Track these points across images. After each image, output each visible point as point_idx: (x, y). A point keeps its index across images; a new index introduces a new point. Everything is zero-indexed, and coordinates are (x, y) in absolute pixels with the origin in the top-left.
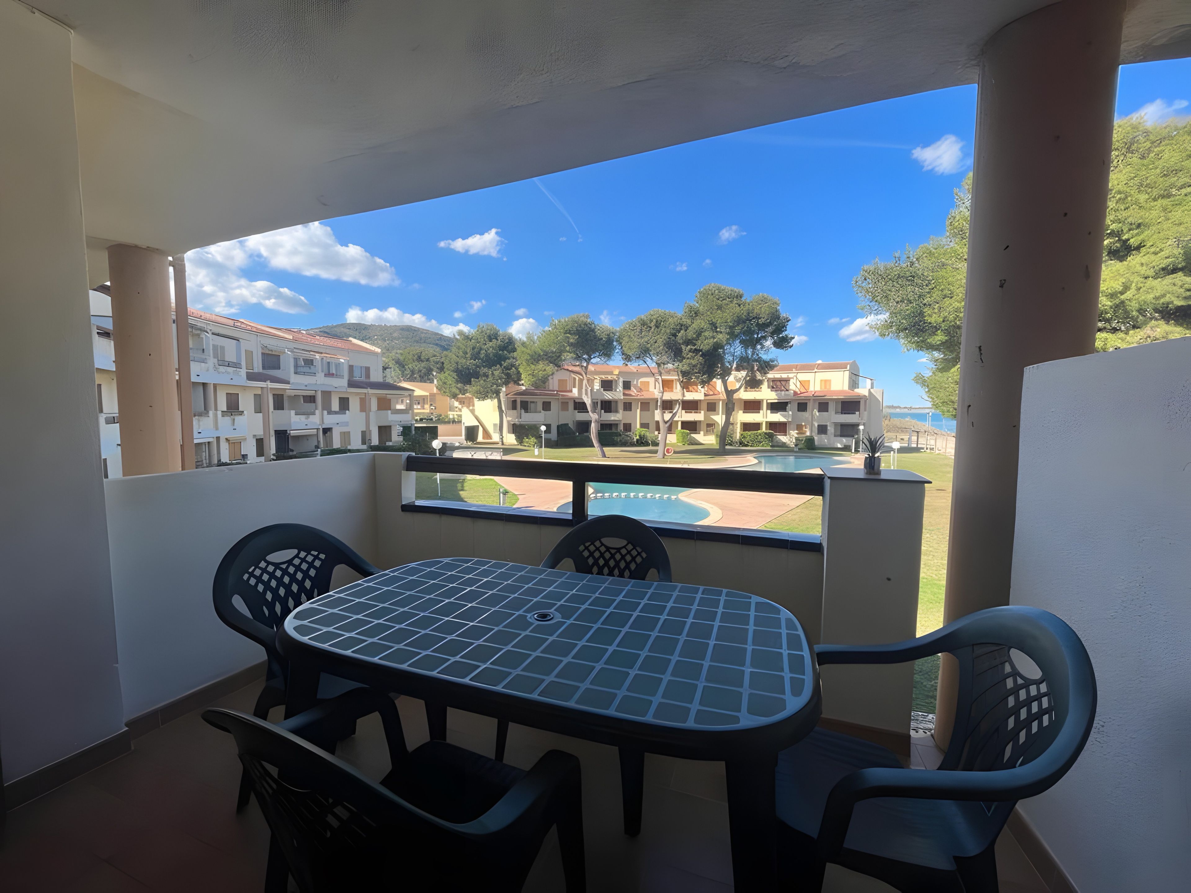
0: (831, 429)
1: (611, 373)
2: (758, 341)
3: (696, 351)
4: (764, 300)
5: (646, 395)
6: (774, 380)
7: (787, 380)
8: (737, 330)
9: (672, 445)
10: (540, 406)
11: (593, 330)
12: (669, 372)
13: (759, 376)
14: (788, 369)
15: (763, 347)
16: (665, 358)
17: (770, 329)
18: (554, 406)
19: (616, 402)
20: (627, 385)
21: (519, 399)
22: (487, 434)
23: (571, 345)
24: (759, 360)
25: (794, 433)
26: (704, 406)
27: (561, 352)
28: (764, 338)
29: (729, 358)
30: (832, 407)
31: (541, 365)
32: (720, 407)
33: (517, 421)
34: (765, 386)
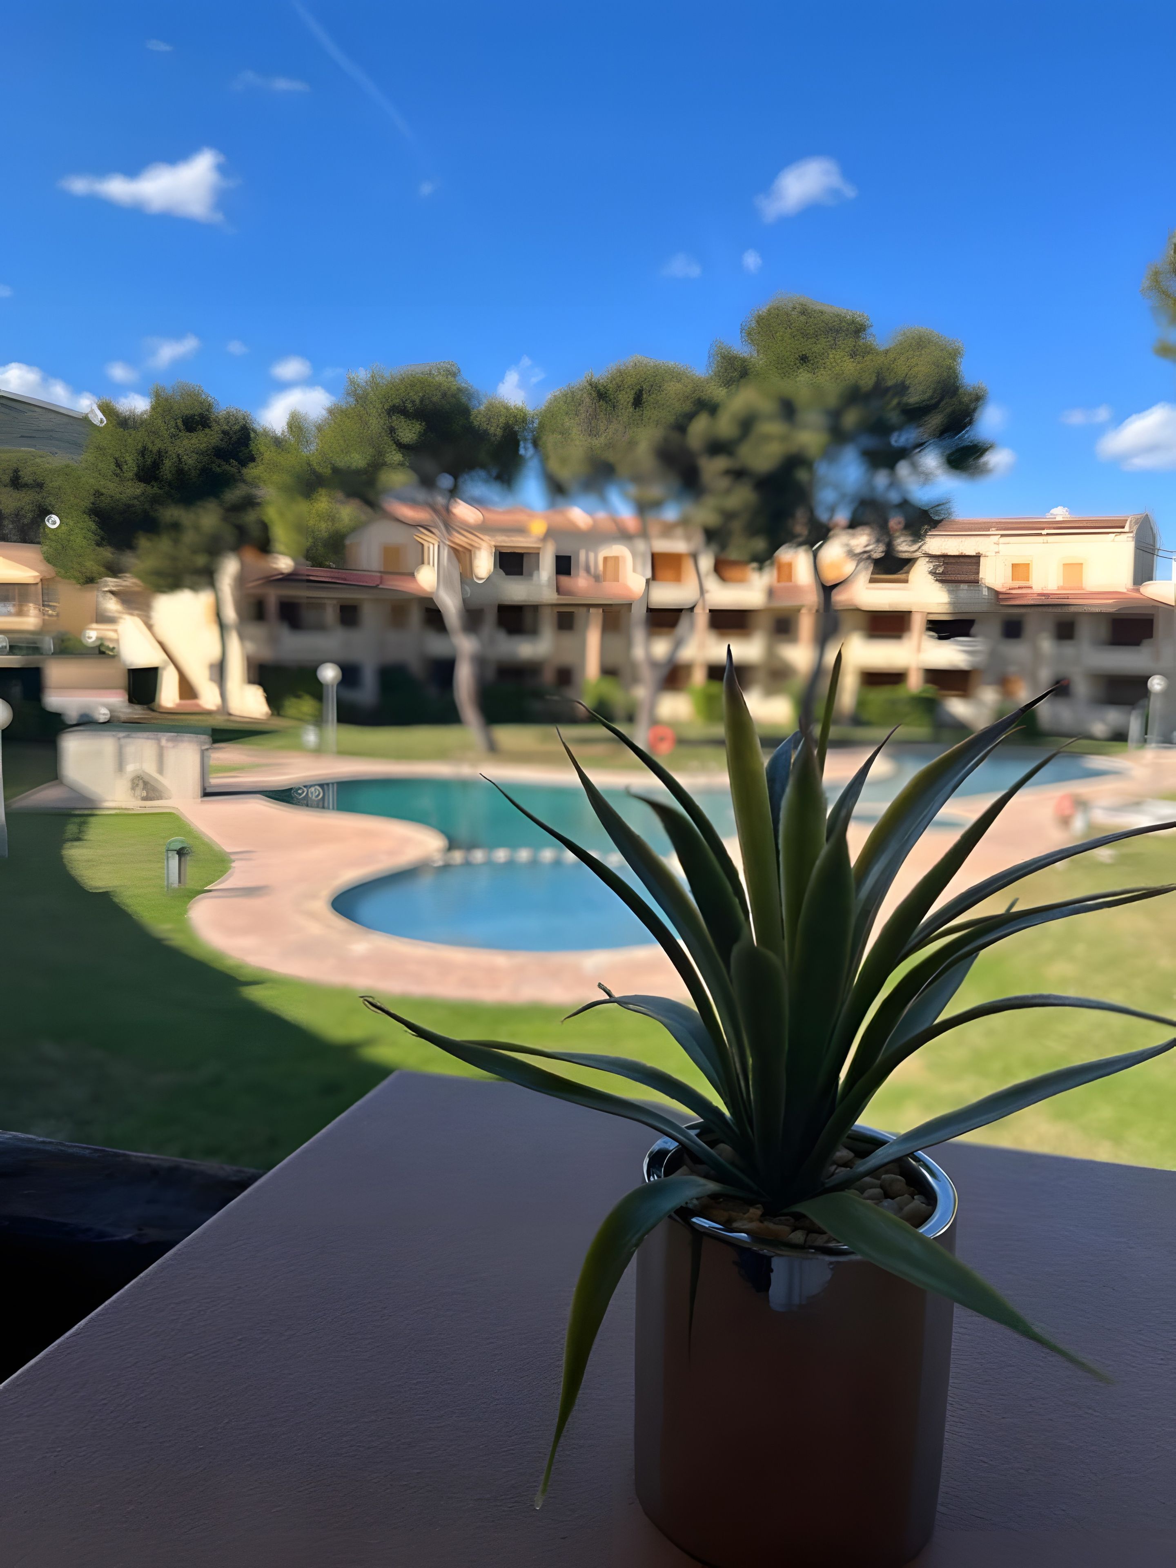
0: (1082, 688)
1: (521, 530)
2: (903, 453)
3: (738, 474)
4: (920, 343)
5: (611, 592)
6: (945, 559)
7: (976, 559)
8: (851, 419)
9: (673, 724)
10: (331, 615)
11: (464, 411)
12: (667, 531)
13: (904, 546)
14: (980, 529)
15: (914, 466)
16: (655, 491)
17: (936, 420)
18: (370, 615)
19: (535, 608)
20: (564, 565)
21: (273, 596)
22: (187, 689)
23: (402, 447)
24: (905, 505)
25: (989, 696)
26: (765, 622)
27: (376, 466)
28: (920, 445)
29: (825, 496)
30: (1085, 631)
31: (323, 503)
32: (806, 625)
33: (266, 654)
34: (921, 571)
